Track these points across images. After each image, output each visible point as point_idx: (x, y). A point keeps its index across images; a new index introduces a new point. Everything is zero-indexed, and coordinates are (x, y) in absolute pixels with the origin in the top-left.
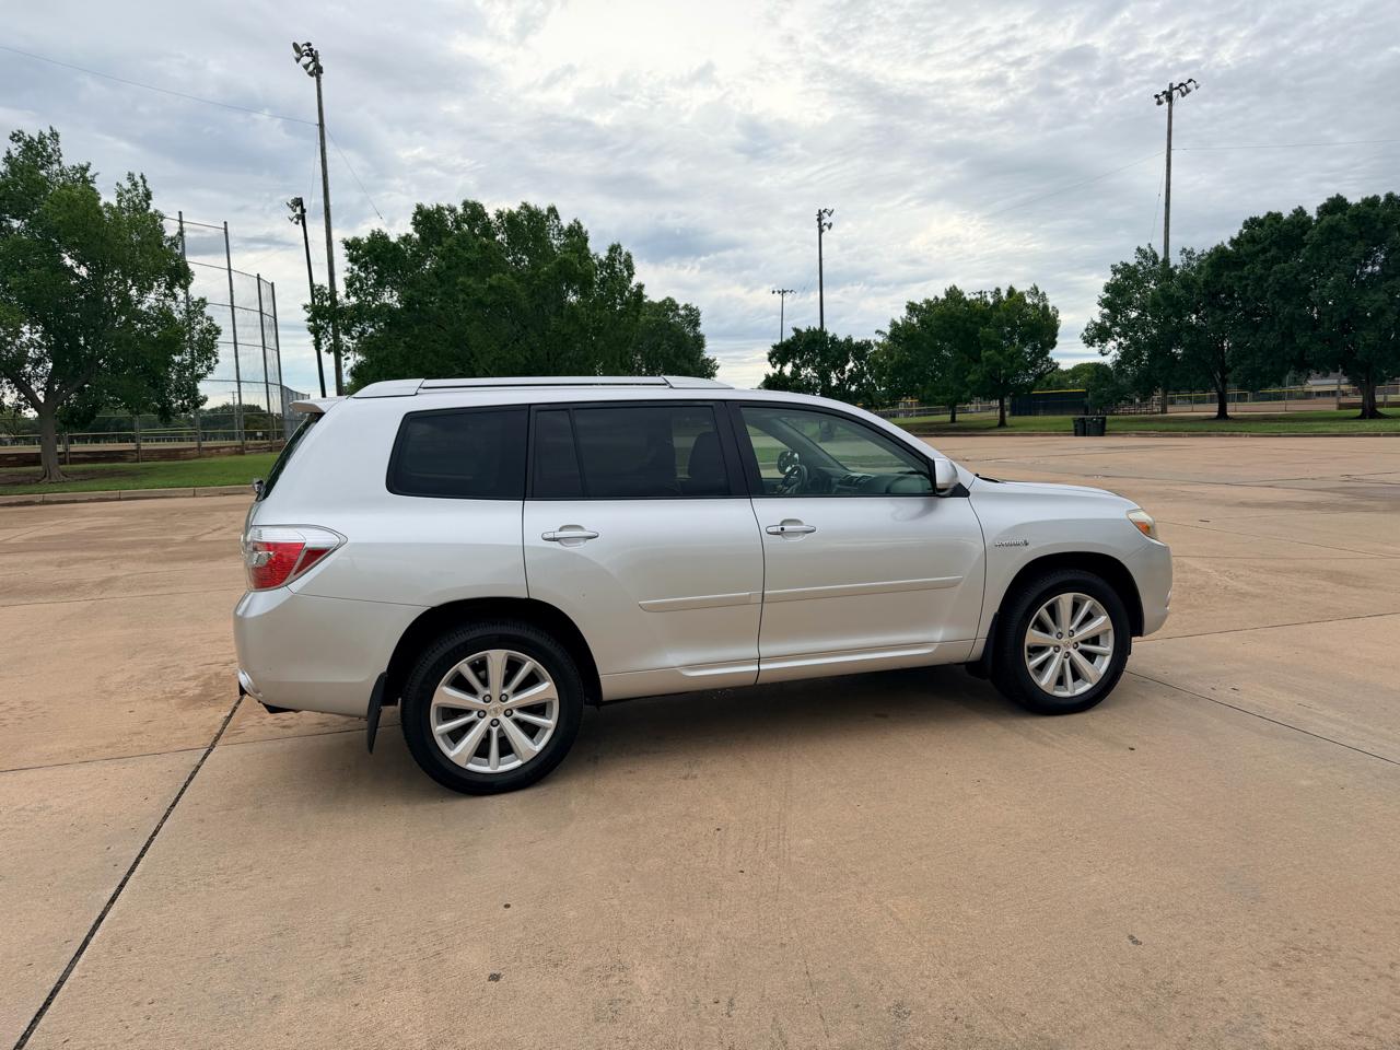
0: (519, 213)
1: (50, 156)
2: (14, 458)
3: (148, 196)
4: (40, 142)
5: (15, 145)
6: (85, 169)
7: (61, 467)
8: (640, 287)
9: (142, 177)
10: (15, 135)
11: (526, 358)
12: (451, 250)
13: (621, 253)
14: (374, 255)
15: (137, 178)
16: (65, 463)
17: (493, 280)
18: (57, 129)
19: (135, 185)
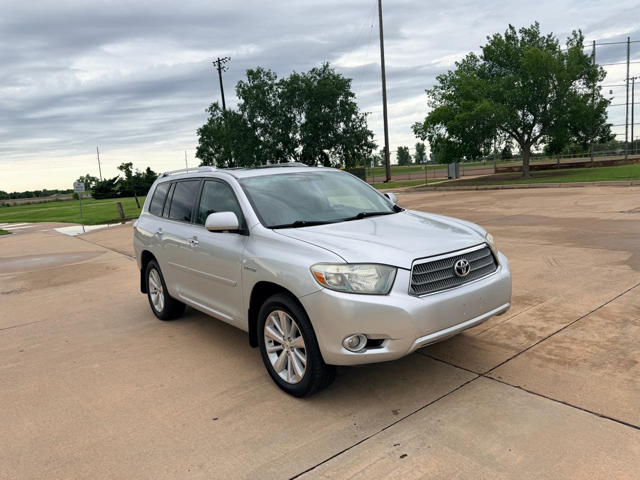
3: (581, 39)
4: (532, 29)
5: (521, 34)
6: (550, 36)
7: (530, 172)
9: (579, 30)
10: (520, 30)
15: (577, 32)
18: (538, 21)
19: (576, 36)
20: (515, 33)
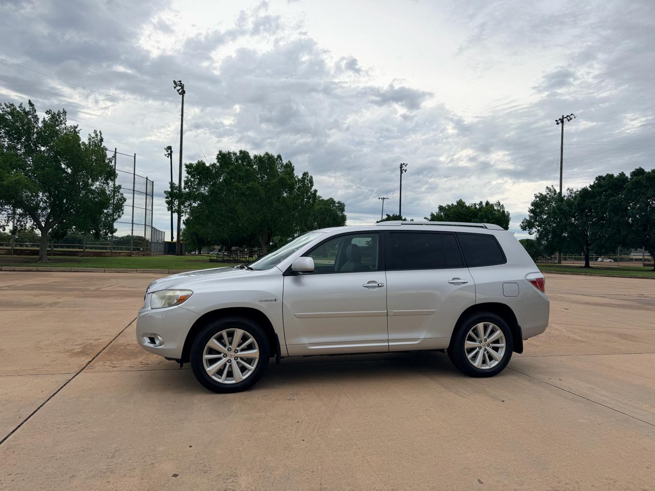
0: (264, 157)
1: (62, 121)
2: (28, 252)
3: (102, 140)
4: (58, 115)
5: (47, 116)
6: (76, 127)
7: (48, 257)
8: (316, 191)
9: (100, 132)
10: (48, 111)
11: (261, 219)
12: (232, 171)
13: (308, 176)
14: (199, 171)
15: (98, 133)
16: (51, 255)
17: (250, 185)
18: (66, 110)
19: (97, 135)
20: (35, 111)
